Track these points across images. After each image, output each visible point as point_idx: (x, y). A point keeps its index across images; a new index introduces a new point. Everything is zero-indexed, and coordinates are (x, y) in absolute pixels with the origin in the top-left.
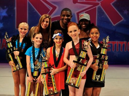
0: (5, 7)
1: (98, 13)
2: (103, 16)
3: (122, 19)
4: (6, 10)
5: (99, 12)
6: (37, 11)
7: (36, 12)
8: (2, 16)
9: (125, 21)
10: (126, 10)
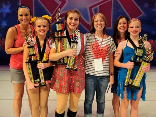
0: (8, 2)
1: (113, 7)
2: (119, 11)
3: (142, 13)
4: (9, 6)
5: (115, 6)
6: (44, 6)
7: (43, 8)
8: (6, 13)
9: (145, 15)
10: (146, 3)
